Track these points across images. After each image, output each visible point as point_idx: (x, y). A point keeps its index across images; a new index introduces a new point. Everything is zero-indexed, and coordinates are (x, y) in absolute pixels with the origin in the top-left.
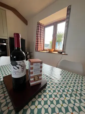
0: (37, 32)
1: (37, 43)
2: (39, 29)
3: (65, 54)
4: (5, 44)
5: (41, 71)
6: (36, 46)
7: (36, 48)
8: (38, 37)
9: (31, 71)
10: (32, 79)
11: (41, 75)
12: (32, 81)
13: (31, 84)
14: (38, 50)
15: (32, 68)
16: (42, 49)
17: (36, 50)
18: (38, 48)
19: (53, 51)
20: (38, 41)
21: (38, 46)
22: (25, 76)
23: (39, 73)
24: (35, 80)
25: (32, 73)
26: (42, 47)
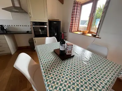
0: (72, 12)
1: (71, 23)
2: (74, 9)
3: (98, 37)
4: (46, 26)
5: (72, 49)
6: (70, 27)
7: (70, 29)
8: (73, 17)
9: (67, 48)
10: (67, 52)
11: (72, 51)
12: (67, 53)
13: (67, 54)
14: (72, 31)
15: (68, 47)
16: (76, 30)
17: (70, 31)
18: (72, 29)
19: (87, 32)
20: (72, 22)
21: (72, 27)
22: (65, 50)
23: (71, 50)
24: (68, 53)
25: (68, 49)
26: (77, 28)
